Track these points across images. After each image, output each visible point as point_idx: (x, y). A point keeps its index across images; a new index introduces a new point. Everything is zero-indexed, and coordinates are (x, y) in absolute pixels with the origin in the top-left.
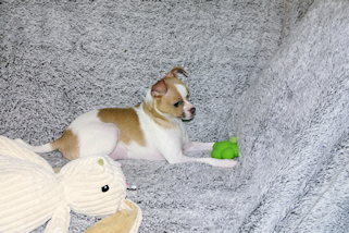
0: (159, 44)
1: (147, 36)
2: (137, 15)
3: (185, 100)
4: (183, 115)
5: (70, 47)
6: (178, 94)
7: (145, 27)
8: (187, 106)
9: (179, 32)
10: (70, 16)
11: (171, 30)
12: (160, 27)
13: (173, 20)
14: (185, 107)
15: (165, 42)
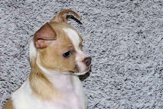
0: (123, 46)
1: (109, 37)
2: (96, 11)
3: (77, 49)
4: (76, 68)
5: (17, 51)
6: (68, 41)
7: (106, 26)
8: (80, 56)
9: (148, 32)
10: (16, 13)
11: (138, 29)
12: (126, 25)
13: (141, 17)
14: (77, 58)
15: (131, 43)
